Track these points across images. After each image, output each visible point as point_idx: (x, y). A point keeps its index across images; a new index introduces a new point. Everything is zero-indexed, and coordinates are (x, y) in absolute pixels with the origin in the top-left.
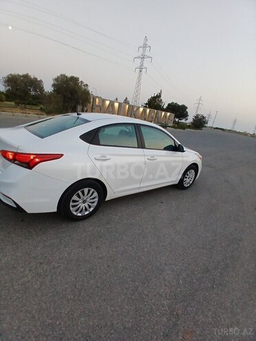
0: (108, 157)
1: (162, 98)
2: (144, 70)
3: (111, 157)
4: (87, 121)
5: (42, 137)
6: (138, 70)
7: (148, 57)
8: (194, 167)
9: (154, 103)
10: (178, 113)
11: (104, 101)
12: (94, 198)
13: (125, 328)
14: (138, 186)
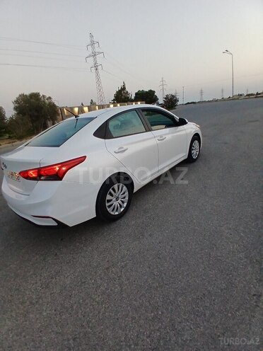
0: (125, 147)
1: (127, 89)
2: (99, 68)
3: (128, 147)
4: (91, 119)
5: (58, 146)
6: (93, 69)
7: (100, 53)
8: (196, 137)
9: (121, 97)
10: (148, 100)
11: (72, 109)
12: (124, 193)
13: (222, 290)
14: (156, 169)
